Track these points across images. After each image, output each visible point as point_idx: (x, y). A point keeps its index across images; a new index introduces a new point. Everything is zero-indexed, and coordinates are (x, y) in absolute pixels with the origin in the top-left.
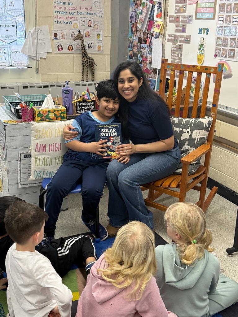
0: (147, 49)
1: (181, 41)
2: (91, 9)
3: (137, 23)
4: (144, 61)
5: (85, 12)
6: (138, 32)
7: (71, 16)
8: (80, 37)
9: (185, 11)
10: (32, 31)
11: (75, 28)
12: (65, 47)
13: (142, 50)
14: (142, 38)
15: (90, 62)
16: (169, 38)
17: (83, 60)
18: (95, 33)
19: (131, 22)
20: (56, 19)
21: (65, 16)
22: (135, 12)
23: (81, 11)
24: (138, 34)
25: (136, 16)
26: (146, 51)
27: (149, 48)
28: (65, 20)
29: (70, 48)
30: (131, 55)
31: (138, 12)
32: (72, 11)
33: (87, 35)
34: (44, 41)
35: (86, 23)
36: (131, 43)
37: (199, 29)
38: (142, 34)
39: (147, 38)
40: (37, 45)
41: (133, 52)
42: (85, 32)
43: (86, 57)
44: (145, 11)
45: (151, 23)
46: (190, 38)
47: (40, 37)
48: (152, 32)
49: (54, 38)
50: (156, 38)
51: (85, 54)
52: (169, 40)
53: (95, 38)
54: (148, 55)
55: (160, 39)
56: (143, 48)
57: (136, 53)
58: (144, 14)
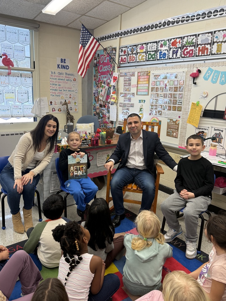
0: (105, 110)
1: (128, 106)
2: (71, 88)
3: (99, 96)
4: (104, 117)
5: (68, 90)
6: (99, 101)
7: (60, 92)
8: (66, 104)
9: (130, 91)
10: (37, 100)
11: (62, 98)
12: (57, 109)
13: (102, 111)
14: (102, 105)
15: (71, 118)
16: (120, 104)
17: (67, 116)
18: (73, 101)
19: (95, 96)
20: (51, 94)
21: (56, 92)
22: (97, 90)
23: (66, 89)
24: (100, 102)
25: (98, 93)
26: (105, 112)
27: (107, 110)
28: (57, 94)
29: (60, 110)
30: (95, 113)
31: (99, 90)
32: (61, 89)
33: (69, 103)
34: (44, 106)
35: (68, 96)
36: (95, 107)
37: (139, 100)
38: (102, 103)
39: (106, 104)
40: (41, 108)
41: (96, 112)
42: (68, 101)
43: (69, 115)
44: (104, 90)
45: (108, 97)
46: (134, 105)
47: (42, 103)
48: (109, 101)
49: (50, 104)
50: (112, 105)
51: (69, 113)
52: (120, 106)
53: (74, 104)
54: (106, 114)
55: (115, 106)
56: (103, 110)
57: (99, 113)
58: (103, 92)
